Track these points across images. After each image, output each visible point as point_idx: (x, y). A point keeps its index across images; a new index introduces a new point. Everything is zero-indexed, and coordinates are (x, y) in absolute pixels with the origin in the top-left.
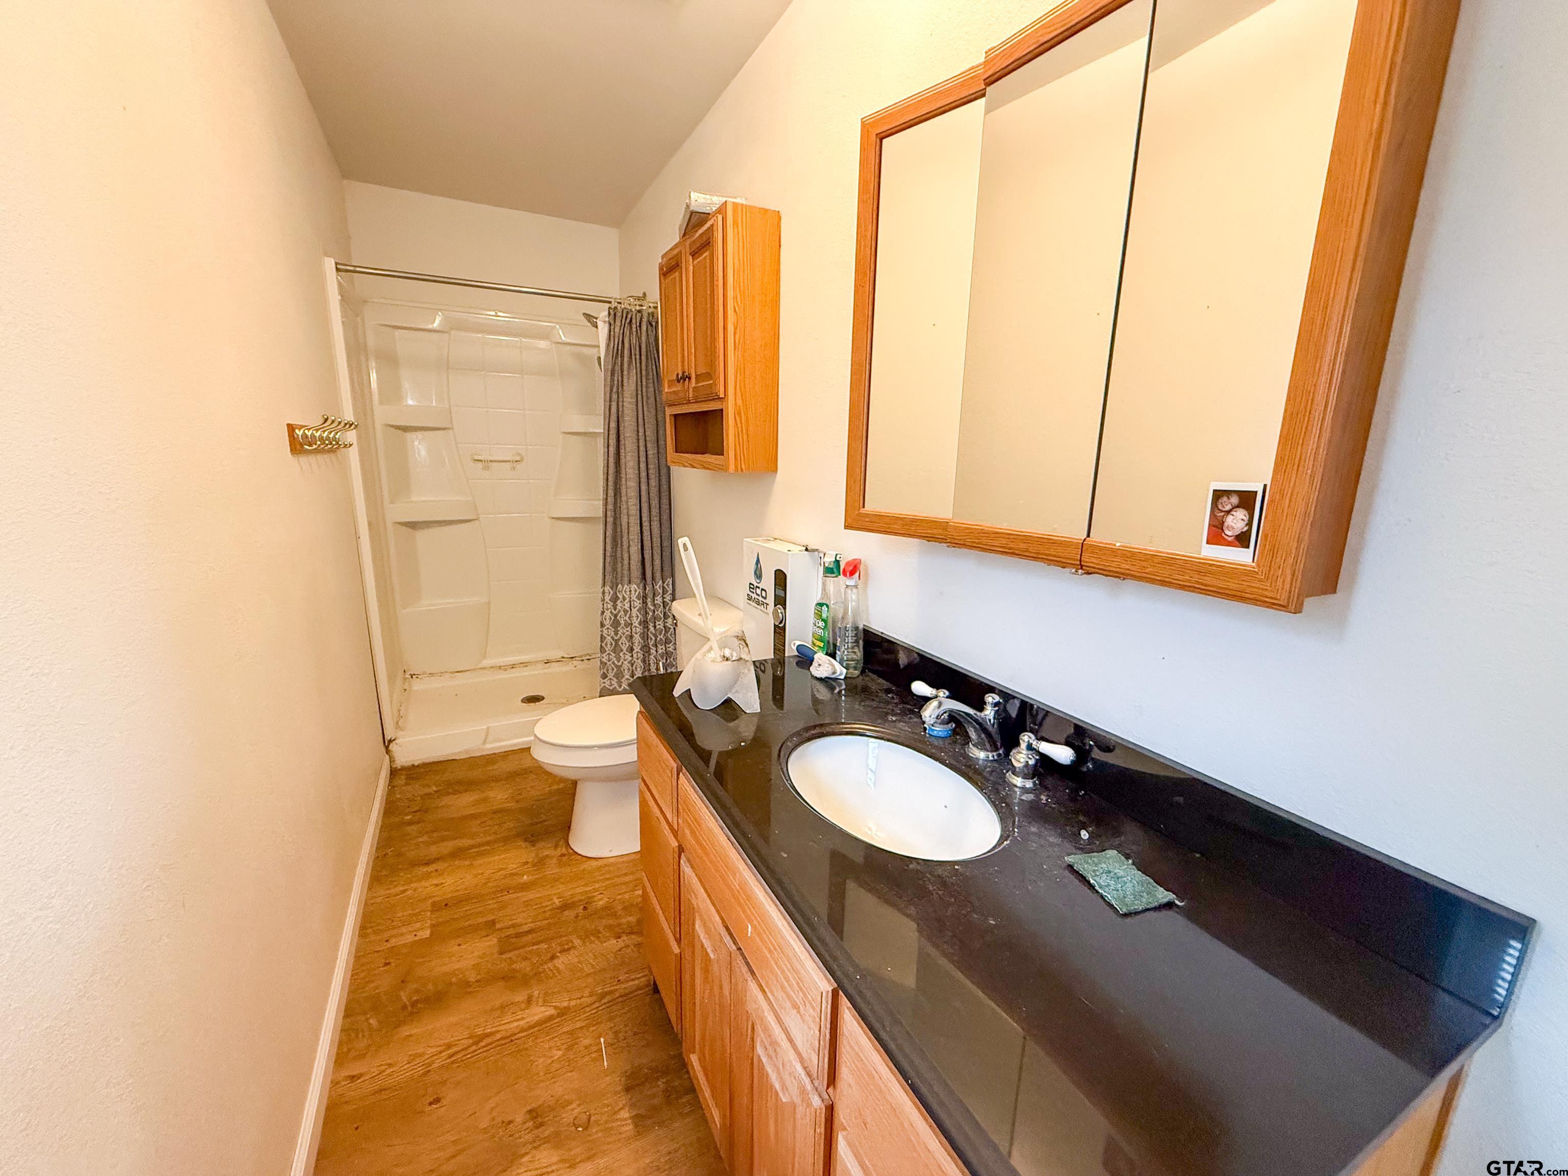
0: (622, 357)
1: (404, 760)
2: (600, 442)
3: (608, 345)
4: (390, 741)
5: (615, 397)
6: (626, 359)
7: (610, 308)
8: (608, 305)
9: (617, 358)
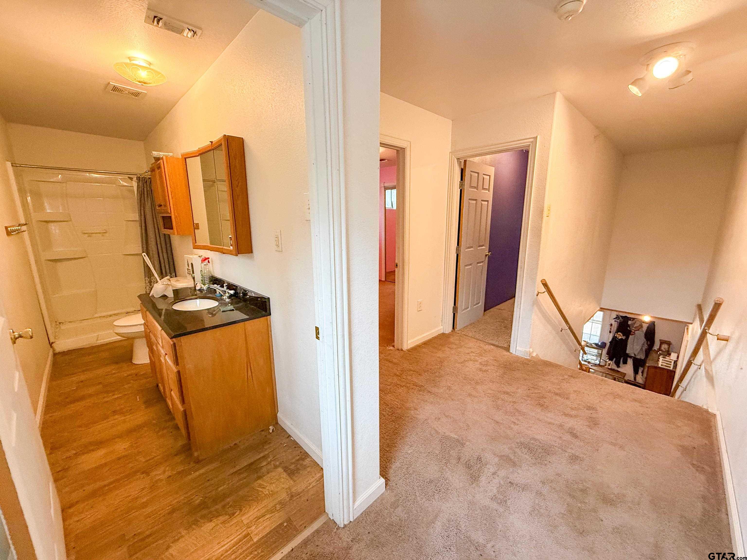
0: (144, 194)
1: (59, 350)
2: (138, 224)
3: (138, 190)
4: (52, 343)
5: (142, 208)
6: (146, 196)
7: (137, 177)
8: (136, 176)
9: (142, 195)
